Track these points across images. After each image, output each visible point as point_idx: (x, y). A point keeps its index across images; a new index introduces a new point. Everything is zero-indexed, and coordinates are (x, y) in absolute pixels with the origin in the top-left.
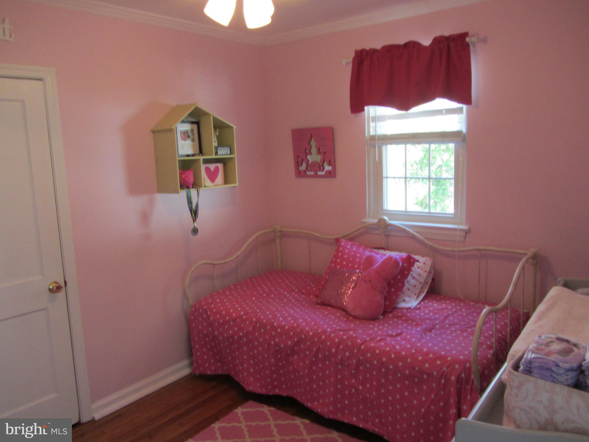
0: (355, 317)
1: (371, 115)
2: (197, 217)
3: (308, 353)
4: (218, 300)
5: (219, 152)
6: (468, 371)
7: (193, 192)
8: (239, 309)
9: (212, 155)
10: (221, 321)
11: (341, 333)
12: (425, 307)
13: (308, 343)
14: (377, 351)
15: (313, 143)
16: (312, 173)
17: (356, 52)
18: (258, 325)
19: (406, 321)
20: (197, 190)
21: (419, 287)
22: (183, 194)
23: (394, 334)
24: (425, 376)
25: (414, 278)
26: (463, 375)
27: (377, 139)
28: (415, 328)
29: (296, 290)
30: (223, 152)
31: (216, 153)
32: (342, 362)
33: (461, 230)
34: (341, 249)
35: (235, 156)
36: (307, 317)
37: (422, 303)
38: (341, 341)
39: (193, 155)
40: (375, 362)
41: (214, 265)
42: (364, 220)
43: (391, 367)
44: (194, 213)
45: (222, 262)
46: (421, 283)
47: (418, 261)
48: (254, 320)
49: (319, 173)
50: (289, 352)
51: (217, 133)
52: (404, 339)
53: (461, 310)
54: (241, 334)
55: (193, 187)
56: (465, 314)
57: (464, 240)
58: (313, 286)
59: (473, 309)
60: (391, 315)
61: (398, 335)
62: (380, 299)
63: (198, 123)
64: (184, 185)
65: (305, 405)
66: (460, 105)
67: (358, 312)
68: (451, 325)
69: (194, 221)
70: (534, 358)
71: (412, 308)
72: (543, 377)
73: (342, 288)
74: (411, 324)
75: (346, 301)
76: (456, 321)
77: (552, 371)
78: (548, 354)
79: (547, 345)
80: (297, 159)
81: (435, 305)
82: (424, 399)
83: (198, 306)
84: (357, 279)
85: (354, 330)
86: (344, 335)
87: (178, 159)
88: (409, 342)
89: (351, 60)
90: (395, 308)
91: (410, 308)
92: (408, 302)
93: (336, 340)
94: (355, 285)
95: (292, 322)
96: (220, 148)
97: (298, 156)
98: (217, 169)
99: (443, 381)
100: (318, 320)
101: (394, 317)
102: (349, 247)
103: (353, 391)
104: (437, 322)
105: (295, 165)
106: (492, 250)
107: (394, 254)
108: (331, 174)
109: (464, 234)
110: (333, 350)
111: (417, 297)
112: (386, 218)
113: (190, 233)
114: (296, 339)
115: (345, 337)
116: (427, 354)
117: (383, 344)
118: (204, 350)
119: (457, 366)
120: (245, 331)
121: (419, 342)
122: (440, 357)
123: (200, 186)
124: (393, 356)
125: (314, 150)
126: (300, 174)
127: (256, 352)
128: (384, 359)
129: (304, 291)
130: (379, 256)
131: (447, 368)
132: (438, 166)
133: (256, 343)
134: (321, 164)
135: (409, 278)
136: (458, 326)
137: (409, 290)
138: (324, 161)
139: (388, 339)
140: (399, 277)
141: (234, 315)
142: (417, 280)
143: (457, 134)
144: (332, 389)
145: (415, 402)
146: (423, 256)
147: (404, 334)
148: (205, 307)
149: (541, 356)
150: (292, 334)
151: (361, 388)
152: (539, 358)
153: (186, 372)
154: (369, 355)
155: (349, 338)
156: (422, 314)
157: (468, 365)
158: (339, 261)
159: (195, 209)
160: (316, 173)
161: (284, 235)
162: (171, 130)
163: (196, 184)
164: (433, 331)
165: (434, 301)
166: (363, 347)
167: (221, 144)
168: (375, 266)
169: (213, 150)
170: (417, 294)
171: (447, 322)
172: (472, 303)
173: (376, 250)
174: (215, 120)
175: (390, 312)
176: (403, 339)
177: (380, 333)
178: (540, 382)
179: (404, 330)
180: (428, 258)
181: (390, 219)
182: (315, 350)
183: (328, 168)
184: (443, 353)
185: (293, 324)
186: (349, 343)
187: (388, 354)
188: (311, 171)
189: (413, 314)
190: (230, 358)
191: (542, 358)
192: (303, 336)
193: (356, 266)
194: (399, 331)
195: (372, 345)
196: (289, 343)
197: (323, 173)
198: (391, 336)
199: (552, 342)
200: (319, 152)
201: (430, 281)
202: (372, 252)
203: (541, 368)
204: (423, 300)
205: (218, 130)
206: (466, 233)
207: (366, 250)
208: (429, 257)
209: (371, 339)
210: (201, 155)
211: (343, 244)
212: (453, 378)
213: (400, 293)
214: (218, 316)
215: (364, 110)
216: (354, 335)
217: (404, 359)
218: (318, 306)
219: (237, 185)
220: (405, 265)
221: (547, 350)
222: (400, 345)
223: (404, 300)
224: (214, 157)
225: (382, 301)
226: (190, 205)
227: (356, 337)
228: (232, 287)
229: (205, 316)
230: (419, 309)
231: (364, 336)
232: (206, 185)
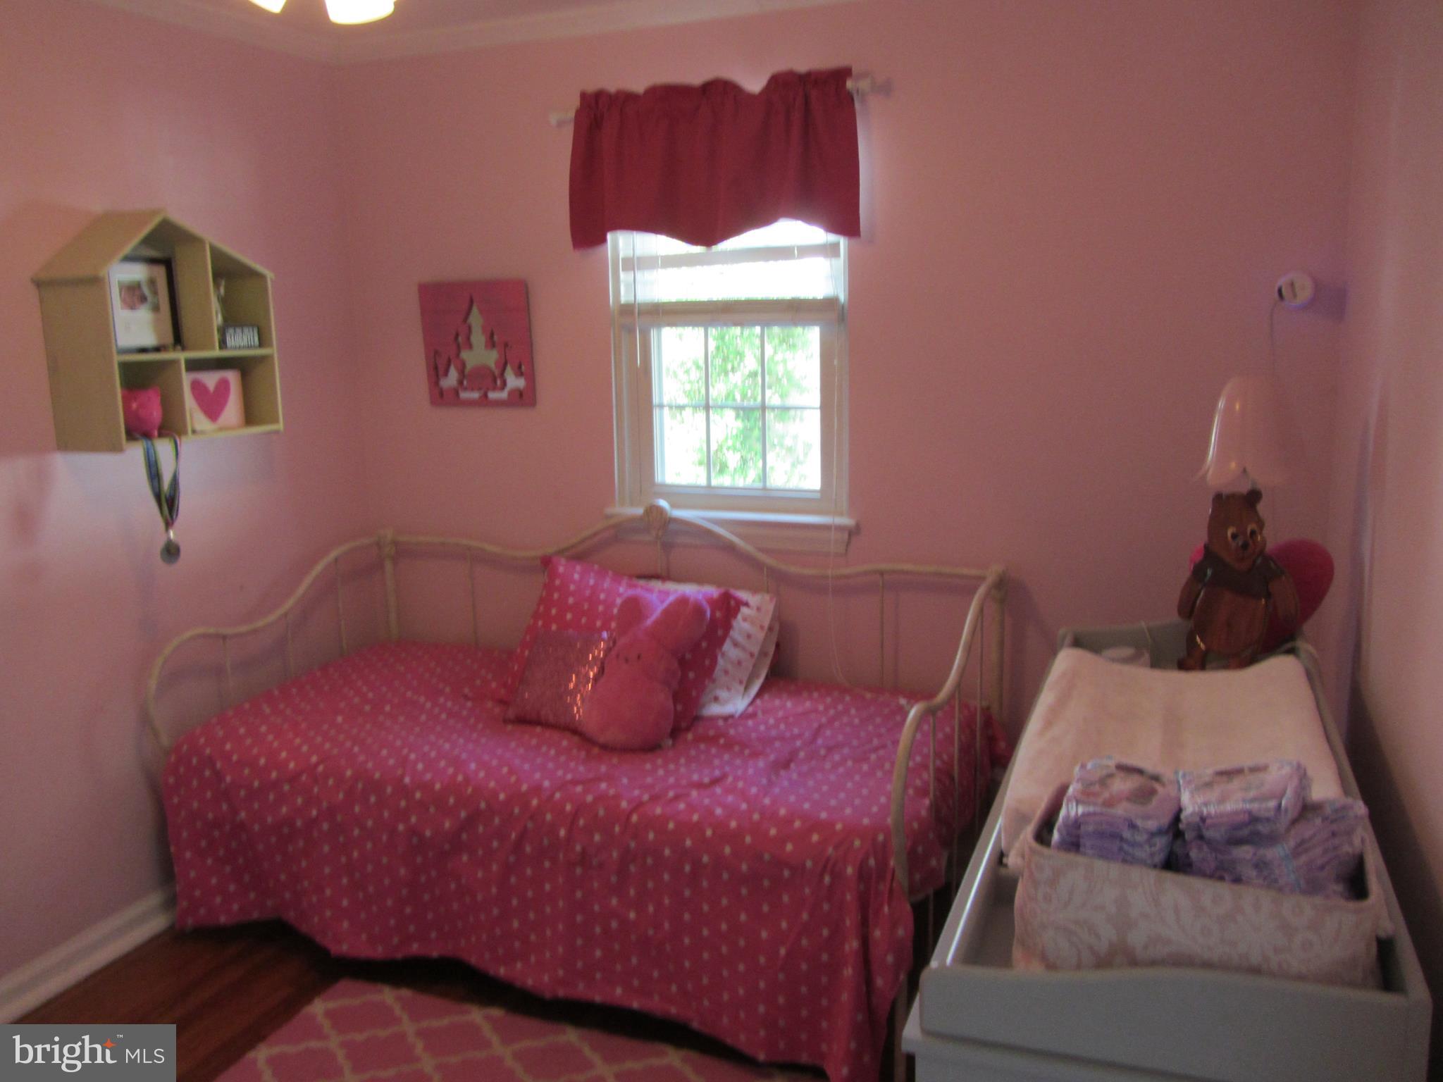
0: (605, 747)
1: (621, 256)
2: (177, 515)
3: (495, 844)
4: (242, 731)
5: (230, 341)
6: (882, 852)
7: (163, 448)
8: (305, 748)
9: (213, 348)
10: (256, 784)
11: (579, 789)
12: (765, 712)
13: (497, 821)
14: (671, 826)
15: (476, 319)
16: (475, 395)
17: (584, 96)
18: (360, 786)
19: (729, 746)
20: (172, 441)
21: (749, 664)
22: (135, 453)
23: (706, 780)
24: (786, 873)
25: (736, 644)
26: (872, 862)
27: (639, 314)
28: (751, 763)
29: (448, 690)
30: (241, 342)
31: (223, 344)
32: (584, 859)
33: (840, 528)
34: (557, 582)
35: (273, 351)
36: (486, 757)
37: (758, 702)
38: (580, 808)
39: (157, 349)
40: (667, 852)
41: (224, 637)
42: (609, 511)
43: (705, 859)
44: (168, 502)
45: (243, 629)
46: (752, 655)
47: (746, 604)
48: (349, 773)
49: (493, 395)
50: (447, 847)
51: (222, 291)
52: (731, 790)
53: (846, 711)
54: (314, 813)
55: (161, 435)
56: (856, 721)
57: (846, 550)
58: (490, 676)
59: (872, 709)
60: (690, 736)
61: (715, 782)
62: (662, 698)
63: (167, 263)
64: (137, 430)
65: (492, 972)
66: (832, 238)
67: (612, 735)
68: (830, 750)
69: (169, 524)
70: (1084, 815)
71: (737, 715)
72: (1105, 855)
73: (570, 680)
74: (741, 752)
75: (579, 710)
76: (840, 738)
77: (1122, 839)
78: (1109, 803)
79: (1104, 781)
80: (435, 360)
81: (789, 704)
82: (784, 925)
83: (185, 747)
84: (605, 655)
85: (609, 778)
86: (586, 792)
87: (117, 359)
88: (743, 795)
89: (571, 114)
90: (697, 718)
91: (731, 716)
92: (726, 702)
93: (568, 807)
94: (602, 670)
95: (451, 771)
96: (231, 331)
97: (436, 353)
98: (223, 386)
99: (827, 879)
100: (517, 762)
101: (698, 739)
102: (576, 576)
103: (614, 924)
104: (798, 743)
105: (429, 376)
106: (907, 573)
107: (689, 590)
108: (524, 398)
109: (846, 536)
110: (562, 833)
111: (747, 688)
112: (663, 503)
113: (158, 558)
114: (463, 814)
115: (589, 798)
116: (789, 821)
117: (682, 806)
118: (209, 861)
119: (857, 843)
120: (325, 804)
121: (765, 795)
122: (817, 825)
123: (181, 431)
124: (709, 833)
125: (478, 338)
126: (441, 397)
127: (355, 854)
128: (688, 843)
129: (466, 690)
130: (654, 597)
131: (836, 848)
132: (747, 373)
133: (356, 832)
134: (497, 372)
135: (727, 646)
136: (846, 751)
137: (726, 672)
138: (505, 364)
139: (694, 793)
140: (704, 644)
141: (292, 765)
142: (744, 649)
143: (828, 305)
144: (561, 927)
145: (764, 934)
146: (755, 591)
147: (730, 779)
148: (208, 751)
149: (1098, 809)
150: (452, 801)
151: (632, 915)
152: (1094, 814)
153: (157, 924)
154: (651, 836)
155: (600, 798)
156: (762, 728)
157: (881, 837)
158: (554, 611)
159: (170, 493)
160: (486, 396)
161: (402, 553)
162: (96, 282)
163: (171, 427)
164: (792, 765)
165: (785, 696)
166: (635, 818)
167: (233, 320)
168: (649, 622)
169: (212, 336)
170: (745, 682)
171: (820, 741)
172: (868, 696)
173: (642, 582)
174: (217, 255)
175: (688, 729)
176: (727, 791)
177: (671, 780)
178: (1099, 865)
179: (727, 769)
180: (767, 597)
181: (673, 506)
182: (513, 836)
183: (514, 382)
184: (824, 815)
185: (455, 775)
186: (601, 812)
187: (698, 828)
188: (473, 390)
189: (741, 729)
190: (283, 877)
191: (1101, 814)
192: (483, 805)
193: (599, 624)
194: (717, 773)
195: (658, 811)
196: (447, 825)
197: (503, 395)
198: (699, 786)
199: (1110, 776)
200: (491, 344)
201: (771, 650)
202: (635, 586)
203: (1100, 835)
204: (759, 694)
205: (223, 283)
206: (850, 535)
207: (620, 583)
208: (768, 592)
209: (655, 798)
210: (179, 347)
211: (561, 569)
212: (850, 870)
213: (707, 682)
214: (246, 771)
215: (604, 240)
216: (612, 792)
217: (734, 838)
218: (509, 727)
219: (280, 426)
220: (718, 614)
221: (1106, 795)
222: (724, 806)
223: (716, 699)
224: (216, 353)
225: (670, 703)
226: (156, 483)
227: (617, 797)
228: (276, 692)
229: (207, 773)
230: (753, 716)
231: (637, 792)
232: (198, 427)
